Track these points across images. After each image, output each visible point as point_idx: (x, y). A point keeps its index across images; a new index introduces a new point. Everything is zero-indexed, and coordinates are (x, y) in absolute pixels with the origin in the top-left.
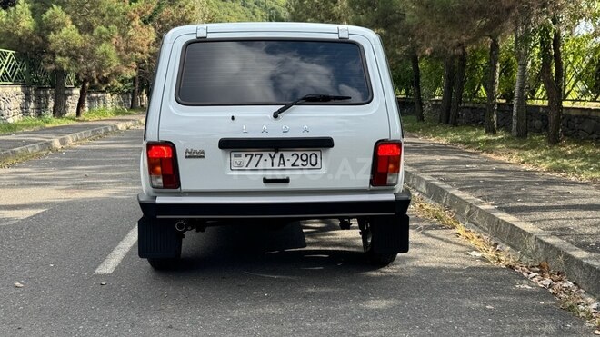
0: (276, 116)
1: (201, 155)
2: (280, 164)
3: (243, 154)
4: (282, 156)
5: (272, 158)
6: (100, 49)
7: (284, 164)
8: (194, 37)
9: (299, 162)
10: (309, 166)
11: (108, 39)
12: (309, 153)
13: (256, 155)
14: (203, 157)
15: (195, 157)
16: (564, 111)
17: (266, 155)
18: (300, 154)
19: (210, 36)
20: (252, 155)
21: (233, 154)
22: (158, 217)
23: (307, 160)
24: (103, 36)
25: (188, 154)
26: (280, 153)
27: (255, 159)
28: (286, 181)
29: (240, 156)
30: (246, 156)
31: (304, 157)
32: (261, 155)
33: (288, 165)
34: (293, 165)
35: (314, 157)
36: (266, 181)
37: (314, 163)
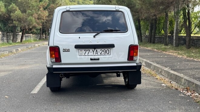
0: (94, 37)
1: (68, 51)
2: (96, 53)
3: (83, 50)
4: (97, 51)
5: (93, 52)
6: (29, 19)
8: (65, 10)
9: (103, 53)
10: (106, 54)
11: (32, 15)
12: (106, 50)
13: (88, 50)
14: (69, 51)
15: (66, 51)
16: (191, 38)
17: (91, 50)
18: (103, 50)
19: (71, 10)
20: (86, 50)
21: (79, 50)
22: (54, 72)
24: (30, 14)
25: (64, 50)
26: (96, 49)
27: (87, 52)
28: (98, 59)
29: (82, 51)
30: (84, 51)
31: (105, 51)
32: (90, 50)
33: (99, 54)
34: (101, 54)
35: (108, 51)
36: (91, 59)
37: (108, 53)
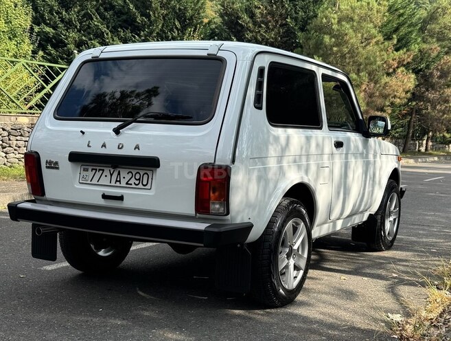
1: (56, 166)
2: (117, 181)
3: (90, 168)
4: (119, 174)
5: (111, 175)
7: (120, 181)
9: (133, 181)
10: (140, 186)
12: (142, 172)
13: (99, 170)
14: (58, 168)
15: (52, 168)
17: (107, 171)
18: (134, 172)
20: (96, 170)
21: (83, 167)
23: (139, 179)
25: (48, 165)
26: (119, 169)
27: (98, 174)
28: (121, 198)
29: (87, 170)
30: (92, 170)
31: (138, 177)
32: (103, 170)
33: (123, 183)
34: (127, 183)
35: (146, 176)
36: (104, 197)
37: (145, 183)
